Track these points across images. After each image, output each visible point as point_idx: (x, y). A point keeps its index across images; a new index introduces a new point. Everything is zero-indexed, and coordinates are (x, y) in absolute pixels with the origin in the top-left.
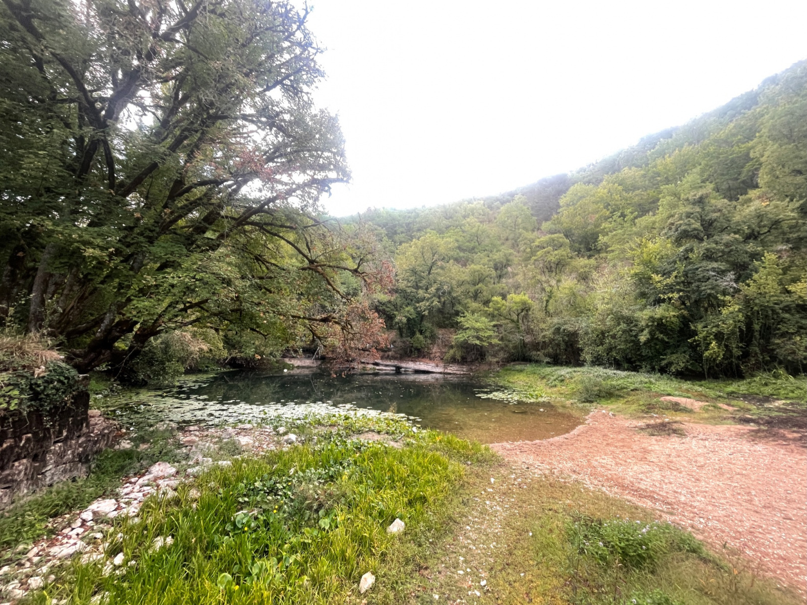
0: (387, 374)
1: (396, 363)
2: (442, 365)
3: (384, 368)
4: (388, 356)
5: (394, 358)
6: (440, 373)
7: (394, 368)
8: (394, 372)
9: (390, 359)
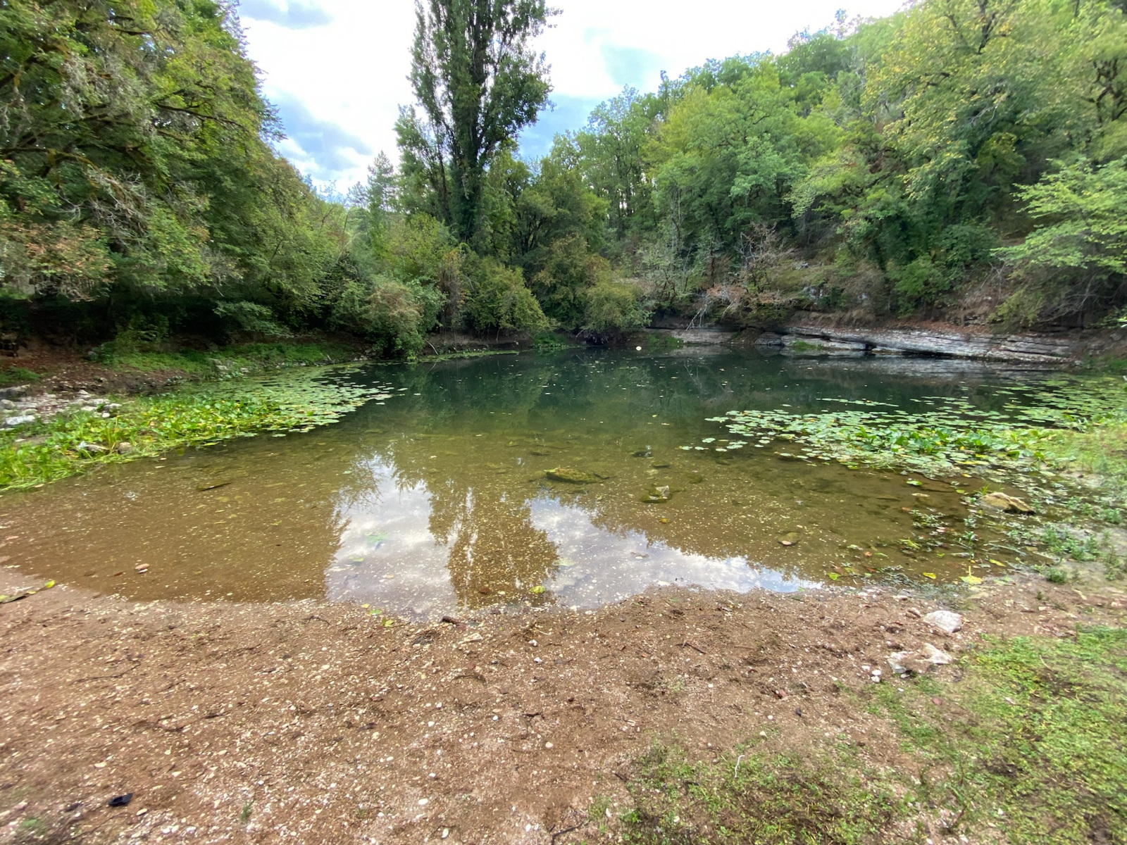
0: (842, 358)
1: (864, 334)
2: (985, 336)
3: (837, 345)
4: (851, 319)
5: (862, 323)
6: (973, 358)
7: (861, 346)
8: (860, 354)
9: (854, 326)
